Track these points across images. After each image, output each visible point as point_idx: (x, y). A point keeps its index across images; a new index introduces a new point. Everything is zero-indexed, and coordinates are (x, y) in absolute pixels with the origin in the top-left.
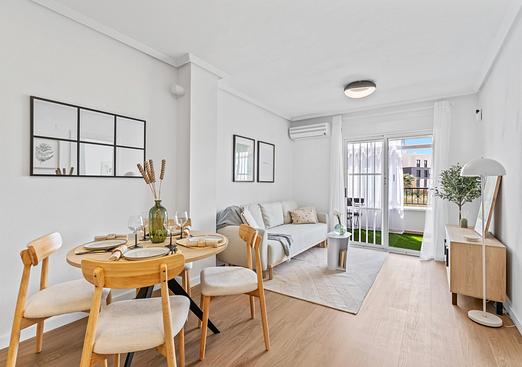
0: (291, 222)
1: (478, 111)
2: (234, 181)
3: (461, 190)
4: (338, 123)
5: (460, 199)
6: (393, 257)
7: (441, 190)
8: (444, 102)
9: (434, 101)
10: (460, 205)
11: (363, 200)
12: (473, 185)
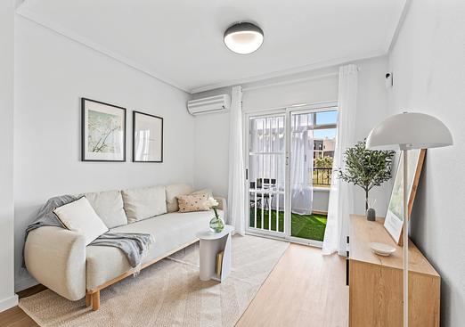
0: (178, 210)
1: (388, 75)
2: (83, 160)
3: (368, 172)
4: (238, 94)
5: (367, 183)
6: (294, 248)
7: (346, 173)
8: (350, 66)
9: (340, 65)
10: (367, 190)
11: (274, 181)
12: (382, 165)
